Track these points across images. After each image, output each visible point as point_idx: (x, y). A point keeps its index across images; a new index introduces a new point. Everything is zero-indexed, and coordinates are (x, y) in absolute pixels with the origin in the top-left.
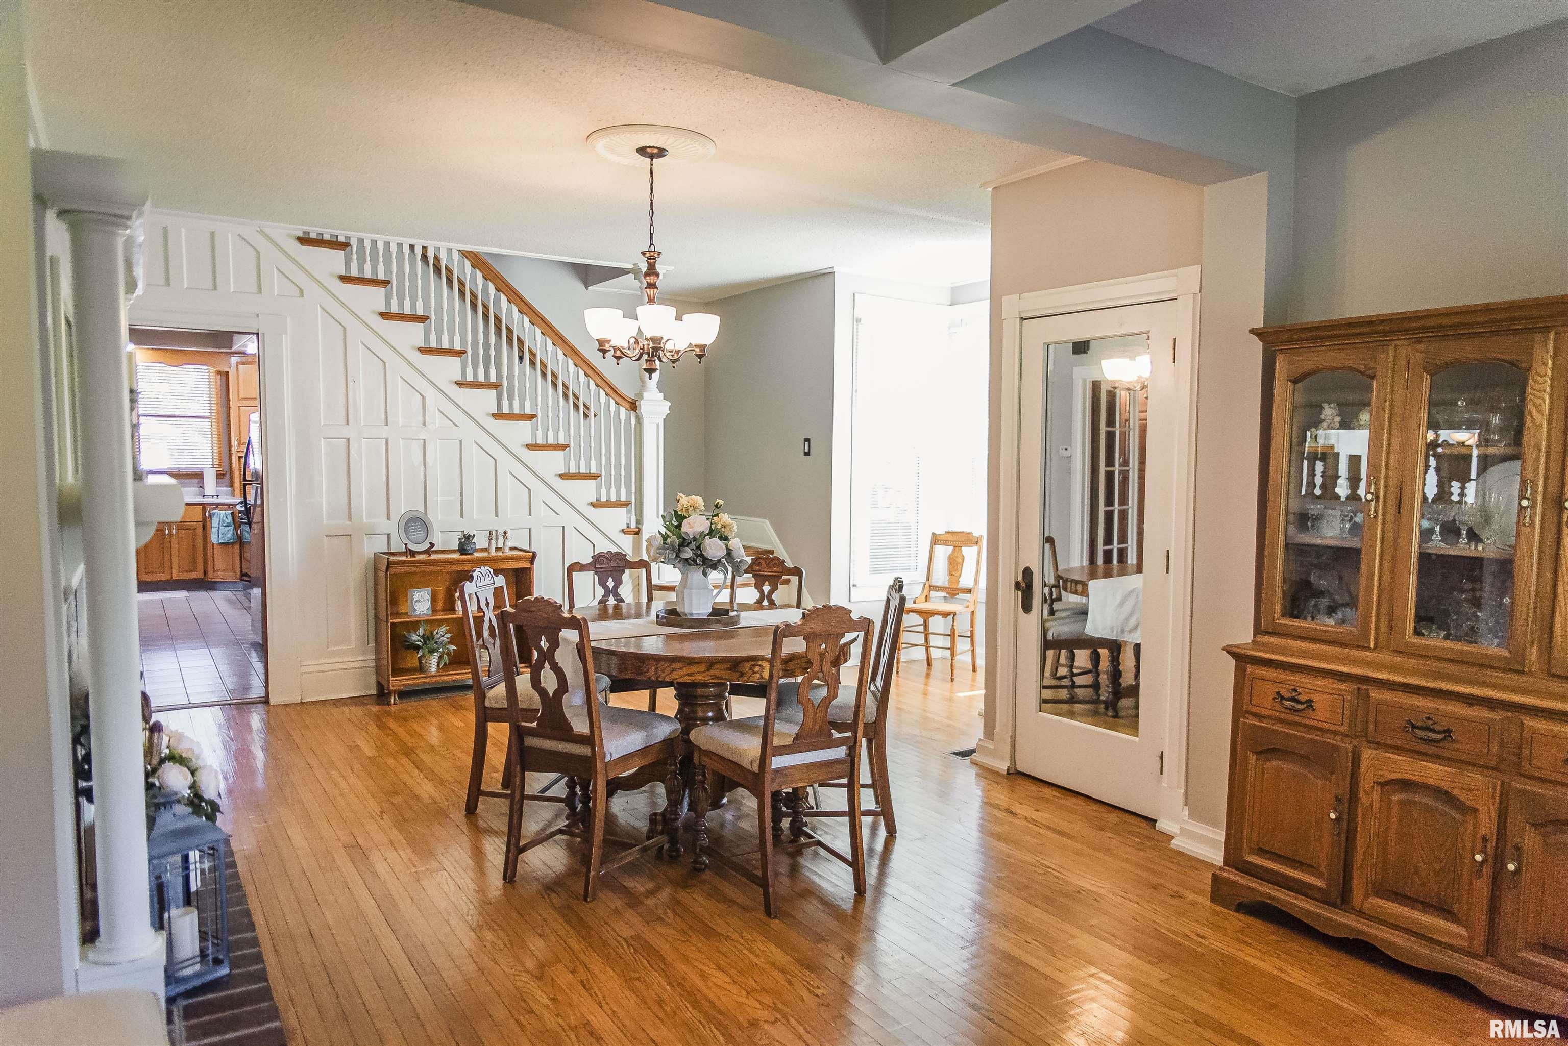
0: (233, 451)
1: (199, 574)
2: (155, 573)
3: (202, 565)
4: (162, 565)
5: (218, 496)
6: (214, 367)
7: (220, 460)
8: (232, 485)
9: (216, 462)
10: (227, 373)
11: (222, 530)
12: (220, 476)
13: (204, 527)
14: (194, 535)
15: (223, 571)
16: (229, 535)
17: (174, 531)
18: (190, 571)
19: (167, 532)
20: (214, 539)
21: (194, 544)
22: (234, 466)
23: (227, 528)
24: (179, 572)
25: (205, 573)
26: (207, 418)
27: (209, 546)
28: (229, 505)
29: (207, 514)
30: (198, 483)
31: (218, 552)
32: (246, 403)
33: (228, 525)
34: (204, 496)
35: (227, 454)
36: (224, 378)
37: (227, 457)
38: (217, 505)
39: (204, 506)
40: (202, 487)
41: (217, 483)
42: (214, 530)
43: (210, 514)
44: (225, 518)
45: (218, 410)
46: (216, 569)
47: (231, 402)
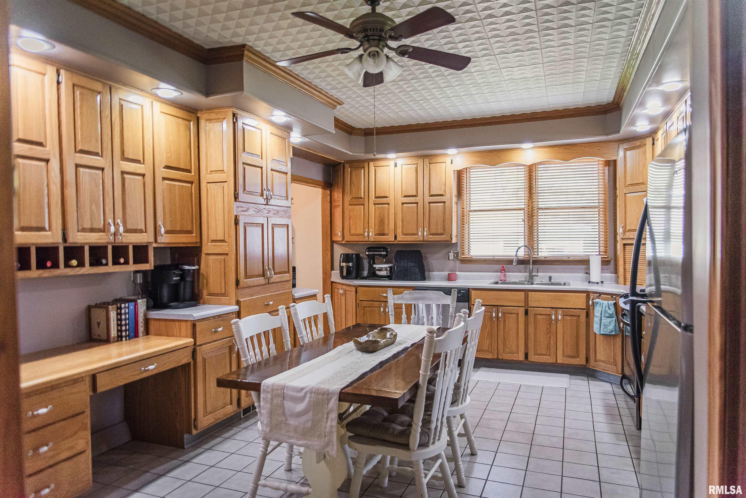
0: (618, 238)
1: (581, 361)
2: (542, 355)
3: (585, 352)
4: (548, 348)
5: (602, 282)
6: (603, 157)
7: (606, 247)
8: (616, 272)
9: (602, 249)
10: (615, 161)
11: (605, 321)
12: (605, 263)
13: (588, 315)
14: (578, 322)
15: (603, 362)
16: (611, 327)
17: (560, 317)
18: (573, 357)
19: (553, 317)
20: (596, 328)
21: (578, 332)
22: (618, 253)
23: (609, 320)
24: (563, 357)
25: (587, 360)
26: (595, 207)
27: (592, 337)
28: (612, 295)
29: (591, 302)
30: (585, 269)
31: (600, 341)
32: (632, 189)
33: (611, 316)
34: (589, 282)
35: (613, 241)
36: (612, 168)
37: (612, 244)
38: (600, 294)
39: (588, 293)
40: (588, 273)
41: (602, 269)
42: (596, 320)
43: (593, 303)
44: (607, 309)
45: (605, 200)
46: (598, 358)
47: (618, 191)
